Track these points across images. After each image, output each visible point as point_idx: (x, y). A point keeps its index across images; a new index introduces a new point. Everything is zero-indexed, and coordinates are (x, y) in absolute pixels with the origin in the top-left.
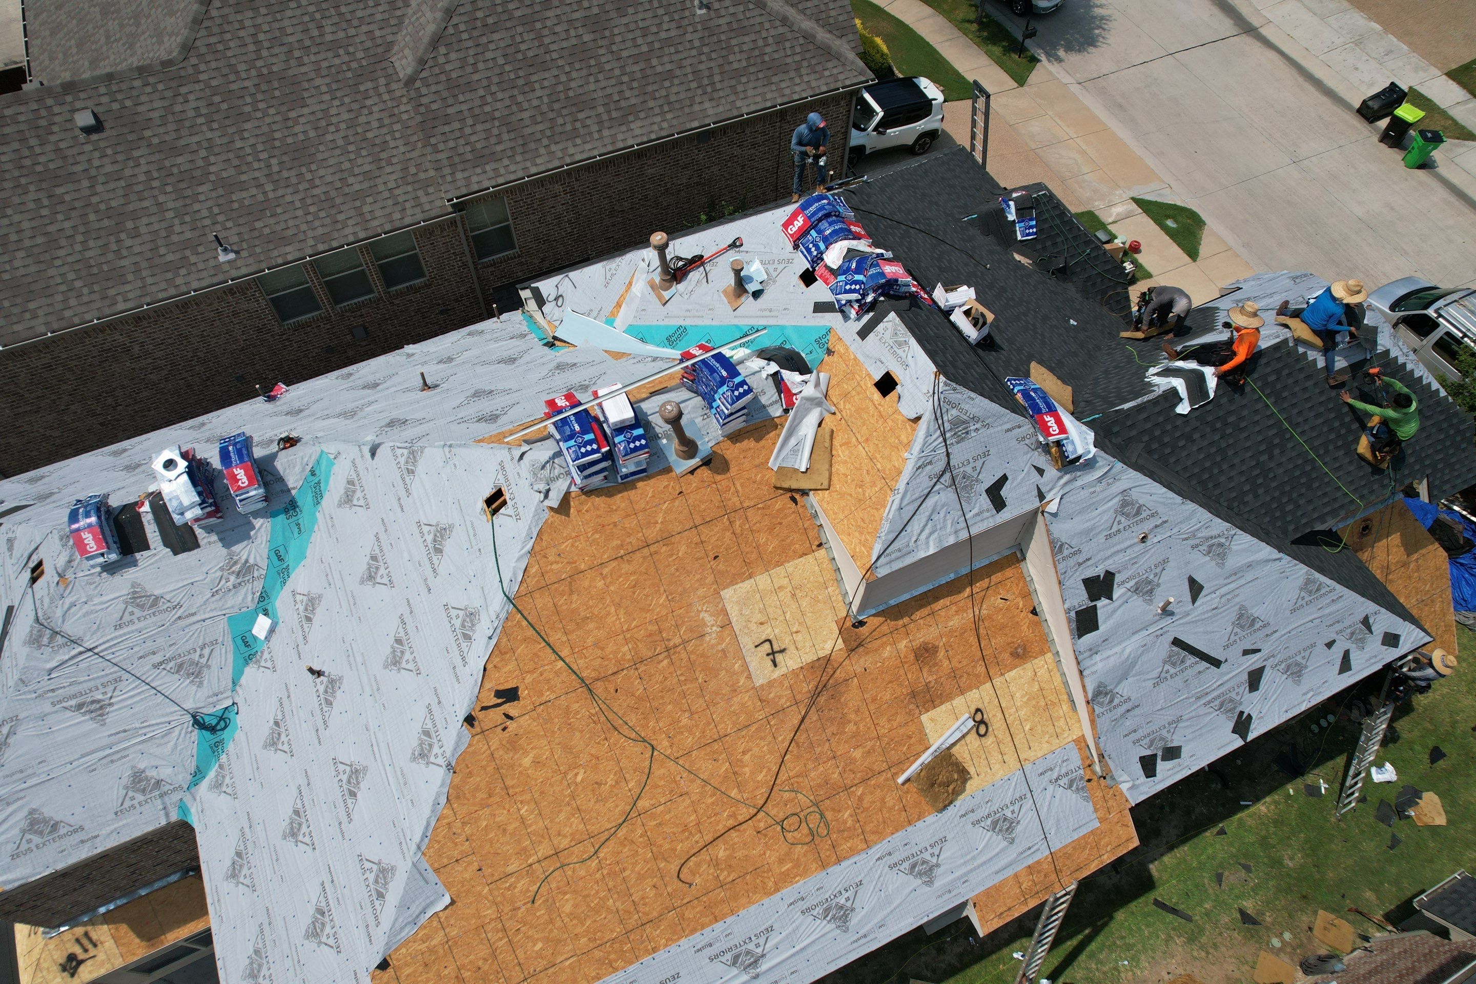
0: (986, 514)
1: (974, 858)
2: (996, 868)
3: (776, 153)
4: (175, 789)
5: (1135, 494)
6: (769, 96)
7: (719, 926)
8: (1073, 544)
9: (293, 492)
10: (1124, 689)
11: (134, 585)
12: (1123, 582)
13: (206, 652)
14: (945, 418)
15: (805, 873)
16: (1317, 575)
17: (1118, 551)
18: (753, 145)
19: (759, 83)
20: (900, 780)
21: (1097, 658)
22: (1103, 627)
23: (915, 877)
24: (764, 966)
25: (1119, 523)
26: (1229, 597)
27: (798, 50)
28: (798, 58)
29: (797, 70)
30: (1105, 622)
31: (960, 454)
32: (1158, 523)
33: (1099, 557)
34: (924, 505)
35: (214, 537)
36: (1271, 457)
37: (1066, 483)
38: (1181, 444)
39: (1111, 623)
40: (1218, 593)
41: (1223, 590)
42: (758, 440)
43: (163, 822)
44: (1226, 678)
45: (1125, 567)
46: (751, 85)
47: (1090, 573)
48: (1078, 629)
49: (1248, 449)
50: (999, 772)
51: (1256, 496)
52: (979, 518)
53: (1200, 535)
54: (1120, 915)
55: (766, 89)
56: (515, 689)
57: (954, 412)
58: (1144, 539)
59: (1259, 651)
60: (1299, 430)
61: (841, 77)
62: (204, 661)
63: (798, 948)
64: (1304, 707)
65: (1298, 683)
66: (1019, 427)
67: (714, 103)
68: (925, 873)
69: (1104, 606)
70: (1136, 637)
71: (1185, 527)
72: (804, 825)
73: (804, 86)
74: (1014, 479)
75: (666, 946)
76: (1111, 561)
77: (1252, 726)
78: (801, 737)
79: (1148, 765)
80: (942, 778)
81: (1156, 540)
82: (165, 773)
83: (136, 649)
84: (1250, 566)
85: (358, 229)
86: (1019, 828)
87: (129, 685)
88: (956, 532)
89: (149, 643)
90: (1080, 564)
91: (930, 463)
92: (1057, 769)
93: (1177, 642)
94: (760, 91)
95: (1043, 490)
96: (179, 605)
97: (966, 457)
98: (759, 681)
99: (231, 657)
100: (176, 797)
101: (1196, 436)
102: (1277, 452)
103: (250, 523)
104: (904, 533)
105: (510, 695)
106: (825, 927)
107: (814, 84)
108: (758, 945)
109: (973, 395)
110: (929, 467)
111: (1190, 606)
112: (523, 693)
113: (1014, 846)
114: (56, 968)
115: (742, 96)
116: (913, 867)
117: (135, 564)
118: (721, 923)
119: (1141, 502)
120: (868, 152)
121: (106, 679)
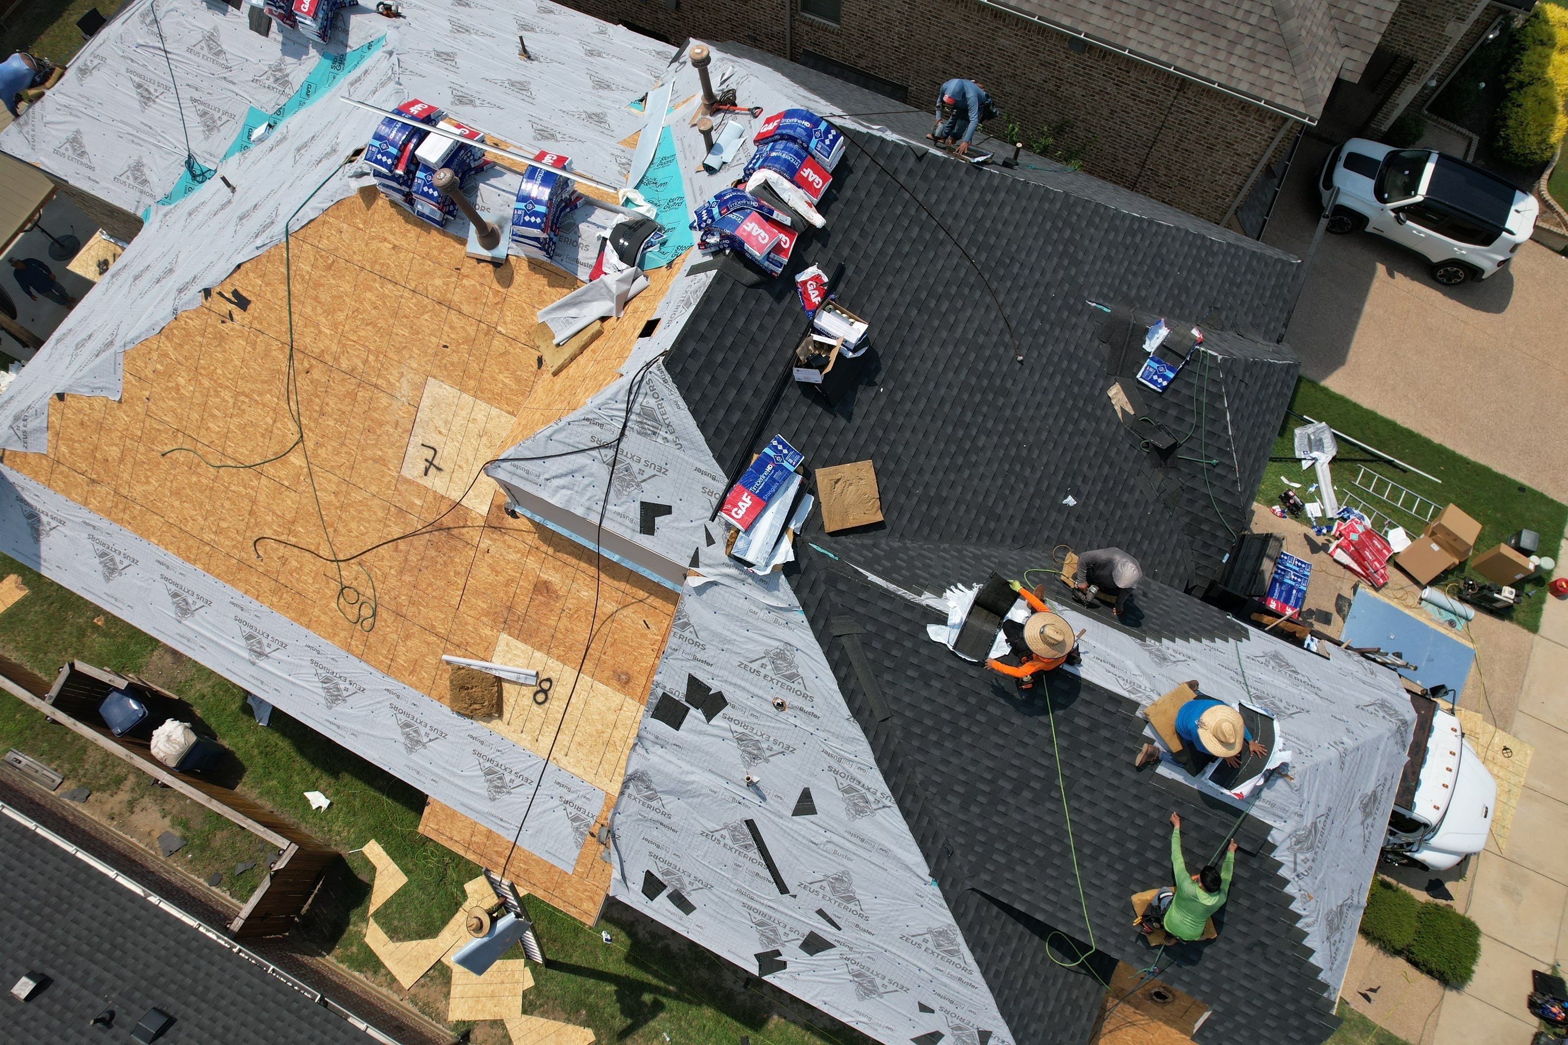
0: (627, 522)
1: (454, 774)
2: (466, 801)
3: (1159, 124)
4: (151, 195)
5: (799, 658)
6: (1173, 49)
7: (256, 604)
8: (701, 634)
9: (348, 50)
10: (671, 803)
11: (215, 29)
12: (730, 719)
13: (225, 118)
14: (640, 399)
15: (332, 636)
16: (960, 939)
17: (744, 689)
18: (1134, 96)
19: (1176, 27)
20: (445, 657)
21: (660, 751)
22: (682, 733)
23: (403, 734)
24: (262, 663)
25: (763, 666)
26: (840, 851)
27: (1253, 20)
28: (1245, 29)
29: (1233, 43)
30: (691, 731)
31: (632, 443)
32: (806, 709)
33: (721, 673)
34: (573, 456)
35: (280, 38)
36: (1015, 792)
37: (728, 576)
38: (910, 673)
39: (692, 738)
40: (828, 834)
41: (836, 839)
42: (551, 285)
43: (132, 211)
44: (782, 909)
45: (743, 709)
46: (1165, 23)
47: (702, 676)
48: (657, 709)
49: (989, 756)
50: (525, 740)
51: (964, 807)
52: (620, 520)
53: (846, 766)
54: (708, 1012)
55: (1177, 39)
56: (249, 302)
57: (652, 402)
58: (781, 706)
59: (839, 929)
60: (1075, 804)
61: (1278, 88)
62: (219, 123)
63: (291, 678)
64: (845, 1019)
65: (862, 998)
66: (714, 479)
67: (1106, 14)
68: (411, 740)
69: (696, 718)
70: (712, 777)
71: (834, 743)
72: (357, 606)
73: (1223, 67)
74: (676, 520)
75: (218, 576)
76: (731, 689)
77: (779, 974)
78: (402, 545)
79: (652, 886)
80: (477, 692)
81: (792, 720)
82: (153, 178)
83: (189, 76)
84: (884, 851)
86: (506, 797)
87: (171, 97)
88: (589, 509)
89: (198, 80)
90: (695, 659)
91: (601, 425)
92: (575, 796)
93: (750, 824)
94: (1168, 36)
95: (701, 558)
96: (229, 69)
97: (639, 454)
98: (406, 473)
99: (234, 138)
100: (148, 201)
101: (936, 684)
102: (1027, 794)
103: (307, 47)
104: (541, 462)
105: (242, 302)
106: (316, 686)
107: (1237, 73)
108: (269, 646)
109: (682, 403)
110: (597, 428)
111: (790, 813)
112: (251, 307)
113: (492, 804)
114: (96, 260)
115: (1143, 27)
116: (407, 725)
117: (225, 12)
118: (258, 604)
119: (801, 671)
120: (1369, 229)
121: (162, 81)
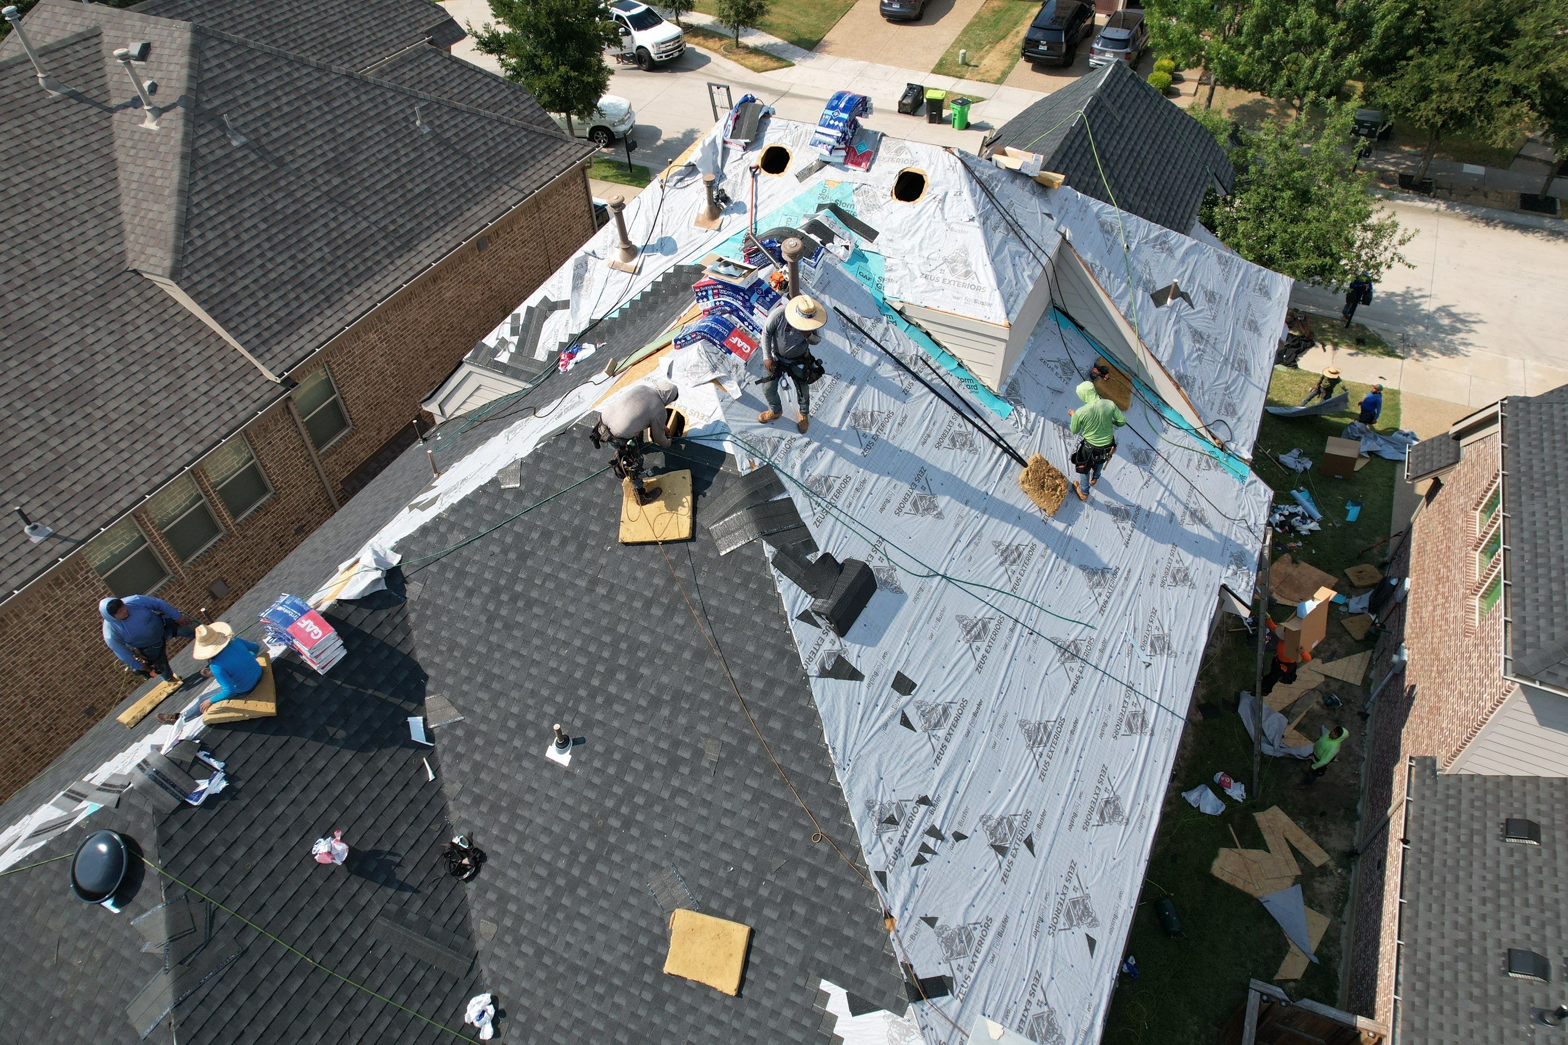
85: (190, 445)
